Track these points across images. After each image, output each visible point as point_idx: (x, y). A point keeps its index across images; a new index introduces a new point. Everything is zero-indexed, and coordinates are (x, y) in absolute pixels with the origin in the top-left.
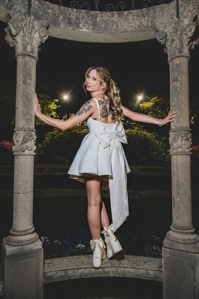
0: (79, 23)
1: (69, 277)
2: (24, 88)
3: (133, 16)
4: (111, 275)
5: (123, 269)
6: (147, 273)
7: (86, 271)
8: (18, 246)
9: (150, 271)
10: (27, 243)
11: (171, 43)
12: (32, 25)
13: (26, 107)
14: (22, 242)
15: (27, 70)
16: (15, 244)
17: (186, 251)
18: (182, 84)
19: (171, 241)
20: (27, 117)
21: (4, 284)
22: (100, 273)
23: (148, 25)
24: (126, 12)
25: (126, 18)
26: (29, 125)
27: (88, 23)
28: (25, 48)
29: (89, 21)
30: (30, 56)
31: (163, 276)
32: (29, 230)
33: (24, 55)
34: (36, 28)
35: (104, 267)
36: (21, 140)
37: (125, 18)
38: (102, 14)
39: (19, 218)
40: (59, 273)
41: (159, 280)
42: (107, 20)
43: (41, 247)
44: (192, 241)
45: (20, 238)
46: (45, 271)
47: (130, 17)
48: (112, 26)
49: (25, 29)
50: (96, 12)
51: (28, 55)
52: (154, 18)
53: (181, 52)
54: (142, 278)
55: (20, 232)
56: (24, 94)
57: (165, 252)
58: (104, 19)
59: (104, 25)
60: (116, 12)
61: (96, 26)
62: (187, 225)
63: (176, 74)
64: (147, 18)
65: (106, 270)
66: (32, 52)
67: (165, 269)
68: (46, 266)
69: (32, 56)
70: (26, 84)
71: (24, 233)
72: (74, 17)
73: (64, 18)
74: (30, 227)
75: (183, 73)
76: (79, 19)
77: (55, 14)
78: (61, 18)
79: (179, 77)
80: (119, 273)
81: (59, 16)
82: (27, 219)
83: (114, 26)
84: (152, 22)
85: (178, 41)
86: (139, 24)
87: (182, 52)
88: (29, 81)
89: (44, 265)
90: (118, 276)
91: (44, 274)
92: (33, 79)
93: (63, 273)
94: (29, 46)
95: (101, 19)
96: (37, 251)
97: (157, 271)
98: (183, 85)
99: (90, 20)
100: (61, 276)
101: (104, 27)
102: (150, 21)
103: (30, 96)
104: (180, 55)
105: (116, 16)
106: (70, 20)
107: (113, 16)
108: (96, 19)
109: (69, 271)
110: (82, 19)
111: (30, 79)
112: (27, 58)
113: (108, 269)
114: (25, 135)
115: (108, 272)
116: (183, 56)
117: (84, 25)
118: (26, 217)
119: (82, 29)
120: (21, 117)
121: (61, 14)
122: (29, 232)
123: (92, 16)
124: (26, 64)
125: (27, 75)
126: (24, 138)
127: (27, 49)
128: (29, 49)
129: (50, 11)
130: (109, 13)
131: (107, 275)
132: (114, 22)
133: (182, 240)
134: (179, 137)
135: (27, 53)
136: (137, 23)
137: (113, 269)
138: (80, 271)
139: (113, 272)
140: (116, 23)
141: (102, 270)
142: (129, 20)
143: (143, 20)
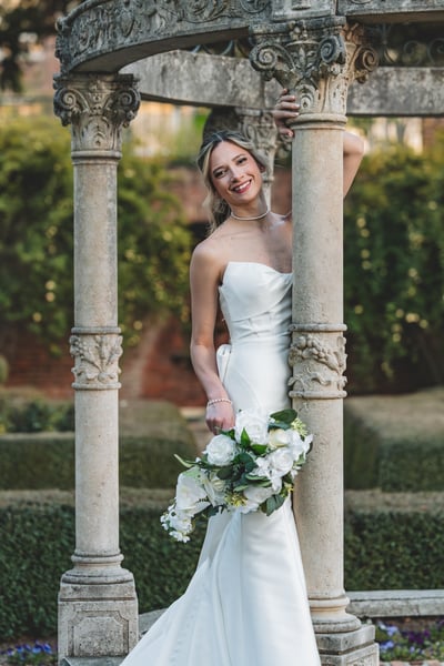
7: (374, 606)
27: (369, 95)
29: (373, 92)
38: (398, 72)
42: (411, 87)
48: (422, 101)
58: (404, 84)
59: (403, 98)
60: (428, 70)
65: (413, 603)
83: (426, 102)
95: (398, 84)
99: (375, 89)
101: (405, 101)
105: (429, 78)
107: (423, 78)
108: (386, 86)
115: (417, 607)
117: (361, 101)
119: (358, 108)
123: (378, 78)
131: (415, 613)
132: (424, 92)
137: (426, 601)
138: (361, 605)
139: (426, 606)
140: (430, 93)
141: (405, 604)
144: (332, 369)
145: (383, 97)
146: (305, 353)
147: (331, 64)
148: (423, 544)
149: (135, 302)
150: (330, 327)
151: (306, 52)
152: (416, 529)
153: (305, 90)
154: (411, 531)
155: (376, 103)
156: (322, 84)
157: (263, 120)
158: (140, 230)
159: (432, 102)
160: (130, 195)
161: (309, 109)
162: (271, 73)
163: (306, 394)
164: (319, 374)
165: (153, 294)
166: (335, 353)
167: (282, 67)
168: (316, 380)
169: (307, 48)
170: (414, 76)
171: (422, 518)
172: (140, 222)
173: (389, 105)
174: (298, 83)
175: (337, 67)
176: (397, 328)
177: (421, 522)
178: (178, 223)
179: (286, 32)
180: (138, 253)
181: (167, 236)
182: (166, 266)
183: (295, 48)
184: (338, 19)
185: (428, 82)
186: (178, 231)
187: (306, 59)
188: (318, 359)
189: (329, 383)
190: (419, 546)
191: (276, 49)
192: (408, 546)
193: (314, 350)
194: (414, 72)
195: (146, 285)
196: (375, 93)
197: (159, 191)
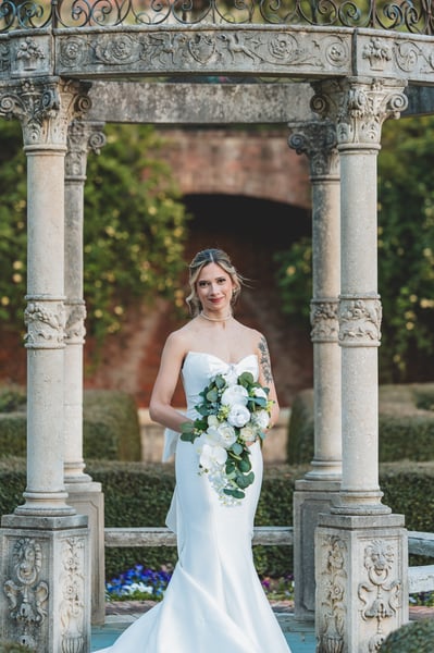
0: (155, 108)
1: (143, 542)
3: (250, 94)
23: (275, 115)
24: (238, 86)
25: (238, 98)
27: (169, 107)
29: (172, 104)
30: (77, 180)
31: (294, 538)
37: (235, 98)
38: (195, 88)
41: (288, 544)
42: (205, 100)
47: (245, 96)
48: (214, 112)
50: (185, 85)
51: (74, 180)
52: (285, 105)
57: (298, 497)
58: (199, 97)
59: (199, 109)
60: (219, 86)
61: (184, 112)
63: (319, 209)
64: (274, 103)
66: (80, 172)
70: (71, 229)
72: (146, 98)
73: (129, 103)
75: (328, 208)
76: (154, 101)
77: (114, 100)
78: (124, 104)
79: (323, 213)
81: (120, 103)
83: (217, 112)
84: (282, 111)
86: (261, 111)
87: (328, 173)
88: (75, 222)
92: (80, 217)
94: (75, 165)
95: (194, 98)
98: (329, 229)
99: (174, 102)
100: (130, 540)
101: (200, 112)
102: (279, 108)
105: (220, 92)
106: (138, 104)
107: (215, 93)
108: (184, 100)
110: (159, 101)
111: (76, 218)
112: (73, 186)
114: (72, 313)
117: (162, 112)
119: (160, 118)
121: (123, 98)
123: (177, 93)
125: (73, 214)
128: (75, 170)
129: (106, 96)
132: (216, 104)
135: (73, 177)
136: (258, 108)
138: (160, 536)
140: (221, 106)
142: (243, 103)
143: (267, 105)
144: (53, 327)
145: (181, 108)
146: (33, 316)
147: (49, 110)
148: (282, 508)
149: (115, 283)
150: (52, 298)
151: (34, 100)
152: (276, 495)
153: (34, 128)
154: (271, 496)
155: (175, 114)
156: (45, 123)
157: (75, 130)
158: (123, 203)
159: (222, 113)
160: (111, 164)
161: (36, 141)
162: (10, 116)
163: (34, 345)
164: (43, 331)
165: (137, 276)
166: (56, 316)
167: (18, 111)
168: (41, 335)
169: (34, 98)
170: (208, 90)
171: (282, 484)
172: (124, 194)
173: (186, 115)
174: (29, 122)
175: (53, 113)
176: (409, 315)
177: (281, 487)
178: (170, 196)
179: (20, 86)
180: (119, 229)
181: (152, 210)
182: (152, 244)
183: (26, 98)
184: (52, 78)
185: (219, 96)
186: (168, 204)
187: (34, 105)
188: (43, 320)
189: (50, 338)
190: (278, 510)
191: (13, 97)
192: (267, 510)
193: (40, 314)
194: (207, 88)
195: (129, 265)
196: (175, 105)
197: (148, 159)
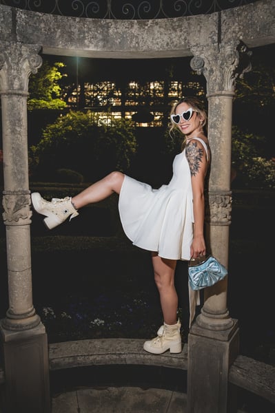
0: (84, 38)
2: (13, 139)
3: (160, 27)
4: (129, 362)
5: (142, 356)
6: (171, 361)
7: (99, 358)
8: (17, 331)
9: (174, 359)
10: (28, 327)
11: (210, 75)
12: (19, 52)
13: (16, 165)
14: (21, 326)
15: (15, 114)
16: (14, 329)
17: (214, 339)
18: (221, 133)
19: (199, 326)
20: (19, 177)
21: (4, 370)
22: (115, 360)
23: (180, 43)
24: (150, 21)
25: (150, 31)
26: (22, 187)
27: (96, 38)
28: (11, 84)
29: (98, 35)
30: (19, 95)
31: (188, 365)
32: (29, 313)
33: (10, 95)
34: (25, 54)
35: (121, 354)
36: (13, 206)
37: (148, 30)
38: (116, 23)
39: (17, 299)
40: (67, 360)
41: (184, 369)
42: (124, 33)
43: (44, 332)
44: (222, 328)
45: (19, 322)
46: (51, 357)
47: (156, 28)
48: (131, 42)
49: (10, 59)
50: (108, 21)
51: (15, 94)
52: (188, 34)
53: (221, 88)
54: (165, 366)
55: (18, 315)
56: (13, 148)
57: (191, 338)
58: (119, 31)
59: (119, 40)
60: (136, 21)
61: (108, 42)
62: (219, 309)
63: (215, 119)
64: (179, 33)
65: (123, 357)
66: (21, 88)
67: (190, 357)
68: (51, 351)
69: (20, 95)
70: (15, 134)
71: (23, 317)
72: (76, 30)
73: (63, 33)
74: (30, 310)
75: (223, 118)
76: (84, 32)
77: (50, 29)
78: (58, 34)
79: (218, 123)
80: (137, 361)
81: (55, 32)
82: (25, 300)
83: (134, 42)
84: (185, 39)
85: (218, 73)
86: (169, 41)
87: (223, 89)
88: (18, 129)
89: (49, 351)
90: (136, 363)
91: (50, 361)
92: (24, 124)
93: (71, 360)
94: (16, 80)
95: (115, 31)
96: (40, 336)
97: (182, 358)
98: (223, 135)
99: (100, 34)
100: (69, 363)
101: (120, 43)
102: (183, 37)
103: (21, 149)
104: (219, 92)
105: (136, 26)
106: (70, 35)
107: (132, 26)
108: (107, 32)
109: (78, 358)
110: (88, 33)
111: (20, 126)
112: (15, 98)
113: (124, 356)
114: (18, 201)
115: (125, 359)
116: (224, 95)
117: (90, 42)
118: (24, 299)
119: (88, 47)
120: (12, 178)
121: (58, 28)
122: (29, 315)
123: (102, 26)
124: (13, 106)
125: (16, 122)
126: (17, 204)
127: (14, 86)
128: (16, 85)
129: (42, 25)
130: (126, 23)
131: (123, 363)
132: (133, 36)
133: (211, 326)
134: (215, 204)
135: (14, 92)
136: (166, 38)
137: (131, 356)
138: (91, 358)
139: (130, 359)
140: (137, 37)
141: (118, 357)
142: (154, 34)
143: (173, 35)
145: (106, 39)
159: (138, 43)
185: (135, 29)
196: (101, 37)
